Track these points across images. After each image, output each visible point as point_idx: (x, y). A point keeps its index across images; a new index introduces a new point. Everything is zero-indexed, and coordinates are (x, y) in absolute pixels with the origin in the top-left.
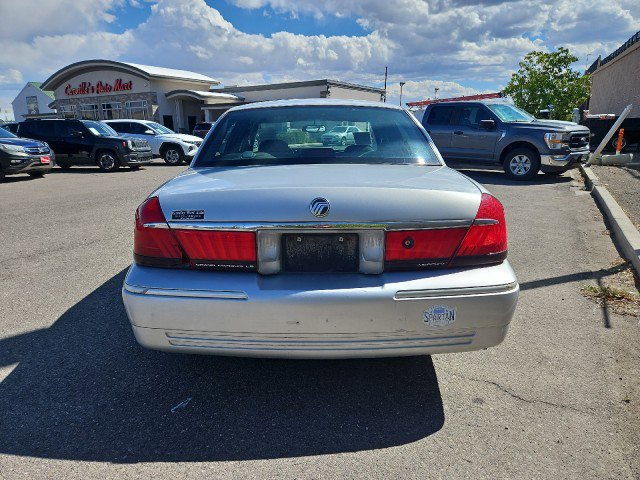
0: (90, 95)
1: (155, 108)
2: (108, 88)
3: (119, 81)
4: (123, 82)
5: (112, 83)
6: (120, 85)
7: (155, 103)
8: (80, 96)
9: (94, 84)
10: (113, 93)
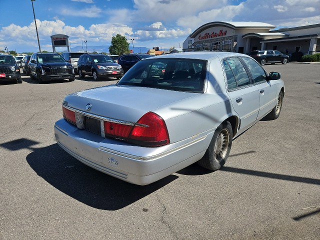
0: (208, 39)
1: (235, 43)
2: (216, 35)
3: (221, 31)
4: (223, 31)
5: (218, 32)
6: (221, 33)
7: (236, 41)
8: (204, 40)
9: (210, 34)
10: (218, 37)
